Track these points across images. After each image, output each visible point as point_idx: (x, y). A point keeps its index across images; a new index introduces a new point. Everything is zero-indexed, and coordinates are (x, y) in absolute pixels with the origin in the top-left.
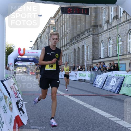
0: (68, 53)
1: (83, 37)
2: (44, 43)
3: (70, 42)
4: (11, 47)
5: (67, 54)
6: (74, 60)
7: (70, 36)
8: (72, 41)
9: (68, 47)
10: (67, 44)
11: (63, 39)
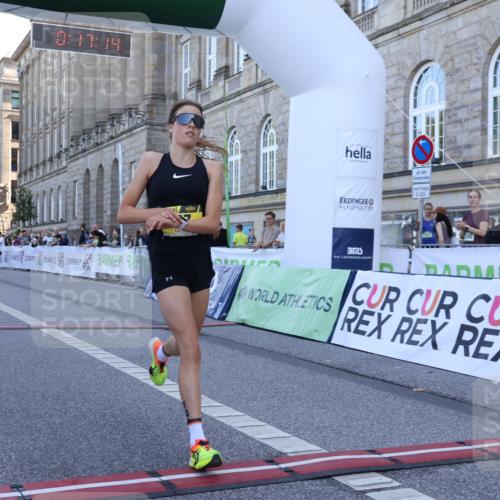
0: (65, 185)
1: (115, 131)
3: (72, 146)
5: (60, 187)
6: (86, 210)
7: (72, 127)
8: (78, 144)
9: (64, 164)
10: (62, 152)
11: (45, 136)
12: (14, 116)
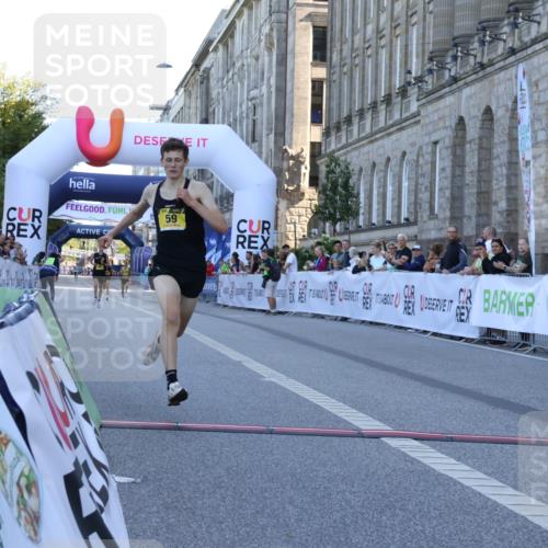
0: (416, 149)
1: (520, 38)
2: (252, 77)
3: (430, 71)
4: (27, 97)
5: (404, 154)
6: (456, 199)
7: (430, 33)
8: (442, 67)
9: (414, 107)
10: (409, 83)
11: (377, 53)
12: (317, 15)
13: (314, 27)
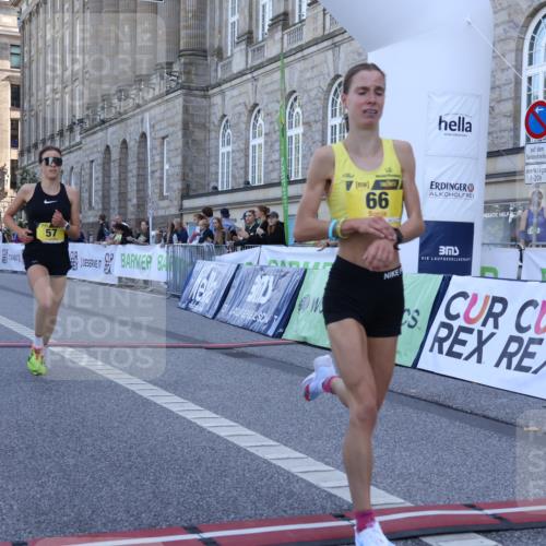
0: (80, 165)
3: (88, 116)
5: (72, 168)
6: (105, 197)
8: (95, 114)
9: (78, 139)
10: (74, 123)
11: (53, 103)
12: (13, 77)
13: (12, 85)
